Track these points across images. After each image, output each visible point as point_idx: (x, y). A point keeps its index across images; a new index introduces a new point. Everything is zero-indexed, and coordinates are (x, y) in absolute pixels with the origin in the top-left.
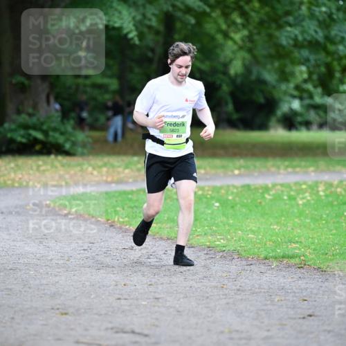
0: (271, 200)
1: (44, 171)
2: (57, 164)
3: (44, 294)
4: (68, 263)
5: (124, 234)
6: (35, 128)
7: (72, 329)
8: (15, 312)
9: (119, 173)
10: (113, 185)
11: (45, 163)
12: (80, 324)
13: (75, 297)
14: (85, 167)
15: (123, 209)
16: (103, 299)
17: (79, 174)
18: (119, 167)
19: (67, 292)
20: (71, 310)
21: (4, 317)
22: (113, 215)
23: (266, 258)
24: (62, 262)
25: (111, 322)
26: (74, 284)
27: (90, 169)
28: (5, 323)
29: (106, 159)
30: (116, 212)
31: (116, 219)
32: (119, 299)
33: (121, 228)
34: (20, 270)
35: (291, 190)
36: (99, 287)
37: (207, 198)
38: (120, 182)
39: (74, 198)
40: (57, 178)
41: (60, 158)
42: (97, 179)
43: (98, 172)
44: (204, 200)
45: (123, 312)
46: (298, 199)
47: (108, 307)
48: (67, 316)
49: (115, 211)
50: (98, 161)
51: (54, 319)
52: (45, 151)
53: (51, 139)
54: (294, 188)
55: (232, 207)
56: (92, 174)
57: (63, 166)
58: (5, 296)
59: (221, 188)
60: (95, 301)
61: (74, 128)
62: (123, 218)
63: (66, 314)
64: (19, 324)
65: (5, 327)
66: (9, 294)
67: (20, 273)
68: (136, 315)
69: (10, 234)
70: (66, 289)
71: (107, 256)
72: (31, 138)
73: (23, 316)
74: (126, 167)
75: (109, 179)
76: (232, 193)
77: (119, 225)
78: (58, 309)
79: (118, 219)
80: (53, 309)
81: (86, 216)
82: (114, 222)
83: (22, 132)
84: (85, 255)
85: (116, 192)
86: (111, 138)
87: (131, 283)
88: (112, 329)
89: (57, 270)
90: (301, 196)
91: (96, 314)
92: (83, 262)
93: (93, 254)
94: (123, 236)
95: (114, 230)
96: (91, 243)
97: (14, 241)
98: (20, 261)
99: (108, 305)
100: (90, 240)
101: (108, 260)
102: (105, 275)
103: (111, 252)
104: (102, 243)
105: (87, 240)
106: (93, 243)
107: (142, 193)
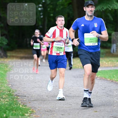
4: (97, 94)
5: (116, 84)
7: (98, 117)
8: (79, 111)
9: (115, 63)
10: (113, 68)
12: (101, 115)
13: (100, 106)
14: (103, 61)
15: (116, 76)
18: (115, 61)
20: (98, 110)
21: (75, 112)
22: (113, 78)
24: (95, 94)
25: (111, 115)
26: (99, 101)
27: (105, 62)
28: (76, 115)
29: (110, 59)
30: (114, 77)
33: (115, 82)
36: (108, 103)
38: (115, 66)
42: (107, 66)
43: (108, 63)
45: (116, 111)
48: (97, 112)
50: (107, 59)
51: (92, 113)
56: (105, 64)
62: (116, 79)
63: (96, 111)
64: (80, 115)
65: (75, 116)
66: (77, 105)
67: (81, 98)
69: (77, 84)
70: (96, 103)
71: (111, 92)
73: (82, 112)
74: (117, 61)
75: (111, 66)
77: (114, 81)
79: (114, 79)
80: (92, 110)
81: (104, 78)
82: (113, 80)
84: (103, 92)
85: (114, 70)
88: (112, 117)
89: (93, 97)
91: (107, 112)
92: (102, 94)
93: (106, 91)
94: (116, 85)
95: (113, 83)
96: (105, 87)
97: (79, 87)
98: (81, 93)
99: (111, 109)
100: (105, 86)
101: (111, 93)
102: (110, 98)
103: (112, 91)
104: (109, 87)
105: (104, 86)
106: (106, 87)
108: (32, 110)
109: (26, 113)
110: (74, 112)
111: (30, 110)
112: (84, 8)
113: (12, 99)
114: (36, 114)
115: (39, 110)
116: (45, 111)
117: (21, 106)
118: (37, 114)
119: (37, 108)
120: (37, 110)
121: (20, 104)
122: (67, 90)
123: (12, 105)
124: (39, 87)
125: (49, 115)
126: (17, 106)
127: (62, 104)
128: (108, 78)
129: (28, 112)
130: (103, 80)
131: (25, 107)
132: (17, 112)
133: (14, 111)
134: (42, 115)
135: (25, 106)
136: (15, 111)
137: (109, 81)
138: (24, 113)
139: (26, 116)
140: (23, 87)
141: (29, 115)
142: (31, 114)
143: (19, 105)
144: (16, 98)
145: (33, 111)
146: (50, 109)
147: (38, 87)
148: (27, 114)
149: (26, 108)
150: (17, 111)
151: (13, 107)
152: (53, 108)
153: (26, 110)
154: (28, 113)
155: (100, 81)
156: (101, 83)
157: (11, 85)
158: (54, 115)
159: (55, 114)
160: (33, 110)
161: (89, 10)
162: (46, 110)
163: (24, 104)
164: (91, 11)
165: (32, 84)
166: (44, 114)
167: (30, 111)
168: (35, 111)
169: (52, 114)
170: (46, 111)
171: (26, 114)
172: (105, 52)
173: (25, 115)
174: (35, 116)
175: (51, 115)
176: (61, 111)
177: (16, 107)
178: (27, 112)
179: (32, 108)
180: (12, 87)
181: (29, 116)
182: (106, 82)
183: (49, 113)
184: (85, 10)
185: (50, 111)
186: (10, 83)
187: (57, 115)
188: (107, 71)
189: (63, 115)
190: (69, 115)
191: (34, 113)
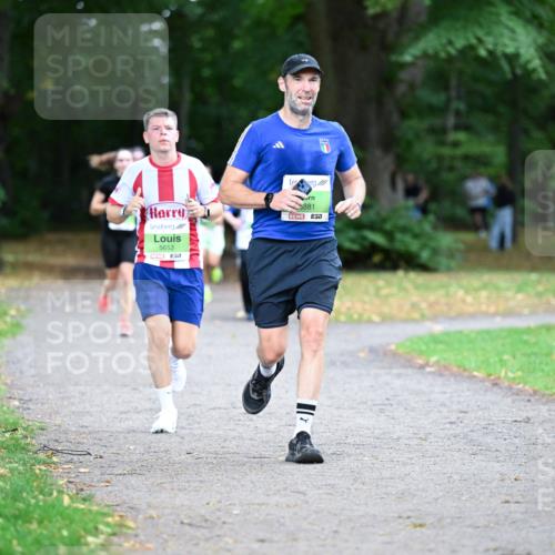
1: (387, 296)
2: (407, 285)
3: (385, 493)
4: (424, 443)
5: (515, 397)
6: (372, 227)
7: (430, 551)
8: (340, 521)
9: (507, 299)
10: (498, 319)
11: (389, 284)
12: (443, 542)
13: (437, 499)
14: (452, 289)
15: (514, 357)
16: (481, 502)
17: (443, 300)
18: (508, 289)
19: (423, 490)
20: (429, 520)
21: (323, 529)
22: (498, 366)
24: (415, 442)
25: (493, 540)
26: (434, 477)
27: (461, 293)
28: (325, 540)
29: (487, 277)
30: (503, 363)
31: (503, 374)
32: (507, 502)
33: (510, 388)
34: (349, 456)
36: (475, 483)
38: (509, 313)
39: (435, 339)
40: (407, 307)
41: (412, 275)
42: (471, 309)
43: (474, 298)
45: (513, 522)
47: (488, 515)
48: (423, 530)
49: (501, 360)
50: (474, 280)
51: (403, 533)
52: (388, 264)
53: (398, 246)
56: (464, 301)
57: (417, 287)
58: (324, 496)
60: (468, 504)
61: (435, 228)
62: (512, 371)
63: (421, 526)
64: (347, 541)
65: (323, 546)
66: (330, 494)
67: (347, 460)
68: (534, 528)
69: (331, 398)
70: (421, 486)
71: (488, 433)
72: (366, 244)
73: (353, 528)
74: (519, 290)
75: (492, 309)
77: (506, 384)
78: (409, 518)
79: (506, 373)
80: (400, 517)
81: (455, 369)
82: (499, 378)
83: (352, 234)
84: (452, 432)
85: (502, 330)
86: (494, 243)
87: (528, 476)
88: (495, 550)
89: (408, 455)
91: (469, 526)
92: (449, 442)
93: (466, 430)
94: (513, 402)
95: (499, 391)
96: (462, 412)
97: (338, 408)
98: (349, 441)
99: (489, 512)
100: (460, 407)
101: (489, 439)
102: (484, 464)
103: (495, 427)
104: (480, 413)
105: (455, 407)
106: (465, 412)
107: (544, 332)
108: (117, 518)
109: (88, 532)
110: (315, 527)
111: (110, 520)
112: (281, 80)
113: (24, 464)
114: (136, 536)
115: (152, 518)
116: (182, 523)
117: (66, 501)
118: (142, 538)
119: (144, 506)
120: (141, 517)
121: (60, 492)
122: (283, 423)
123: (25, 495)
124: (151, 410)
125: (197, 544)
126: (48, 498)
127: (260, 491)
128: (478, 369)
129: (101, 527)
130: (452, 379)
131: (87, 503)
132: (46, 528)
133: (34, 526)
134: (166, 541)
135: (84, 500)
136: (40, 522)
137: (482, 381)
138: (83, 533)
139: (92, 546)
140: (74, 408)
141: (106, 540)
142: (115, 539)
143: (55, 494)
144: (45, 463)
145: (122, 525)
146: (203, 512)
147: (146, 410)
148: (96, 536)
149: (90, 511)
150: (50, 521)
151: (29, 505)
152: (219, 510)
153: (91, 517)
154: (102, 533)
155: (440, 381)
156: (445, 393)
157: (20, 400)
158: (222, 544)
159: (225, 536)
160: (121, 516)
161: (300, 90)
162: (182, 517)
163: (82, 490)
164: (307, 92)
165: (119, 397)
166: (174, 536)
167: (108, 525)
168: (131, 524)
169: (212, 538)
170: (186, 521)
171: (90, 539)
172: (461, 246)
173: (87, 544)
174: (134, 546)
175: (207, 540)
176: (256, 524)
177: (41, 503)
178: (96, 529)
179: (118, 508)
180: (25, 409)
181: (104, 546)
182: (465, 385)
183: (199, 533)
184: (282, 88)
185: (204, 524)
186: (16, 393)
187: (236, 541)
188: (473, 335)
189: (262, 541)
190: (295, 540)
191: (130, 531)
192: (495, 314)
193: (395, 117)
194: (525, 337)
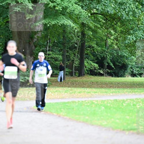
0: (126, 106)
9: (62, 94)
15: (64, 109)
18: (62, 92)
23: (124, 130)
27: (51, 93)
30: (61, 111)
33: (63, 117)
35: (134, 101)
37: (99, 105)
42: (53, 97)
43: (54, 94)
44: (98, 106)
46: (137, 105)
54: (135, 101)
55: (110, 109)
56: (51, 95)
59: (105, 101)
74: (65, 92)
75: (58, 97)
76: (110, 103)
79: (62, 114)
81: (49, 113)
82: (60, 115)
85: (61, 102)
86: (59, 80)
90: (138, 104)
94: (64, 121)
95: (60, 118)
107: (72, 103)
128: (55, 112)
137: (56, 116)
155: (45, 116)
182: (52, 117)
188: (54, 104)
192: (59, 99)
193: (34, 47)
194: (67, 104)
